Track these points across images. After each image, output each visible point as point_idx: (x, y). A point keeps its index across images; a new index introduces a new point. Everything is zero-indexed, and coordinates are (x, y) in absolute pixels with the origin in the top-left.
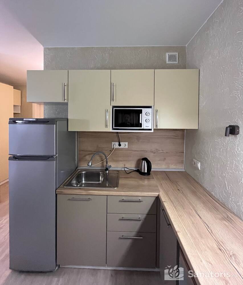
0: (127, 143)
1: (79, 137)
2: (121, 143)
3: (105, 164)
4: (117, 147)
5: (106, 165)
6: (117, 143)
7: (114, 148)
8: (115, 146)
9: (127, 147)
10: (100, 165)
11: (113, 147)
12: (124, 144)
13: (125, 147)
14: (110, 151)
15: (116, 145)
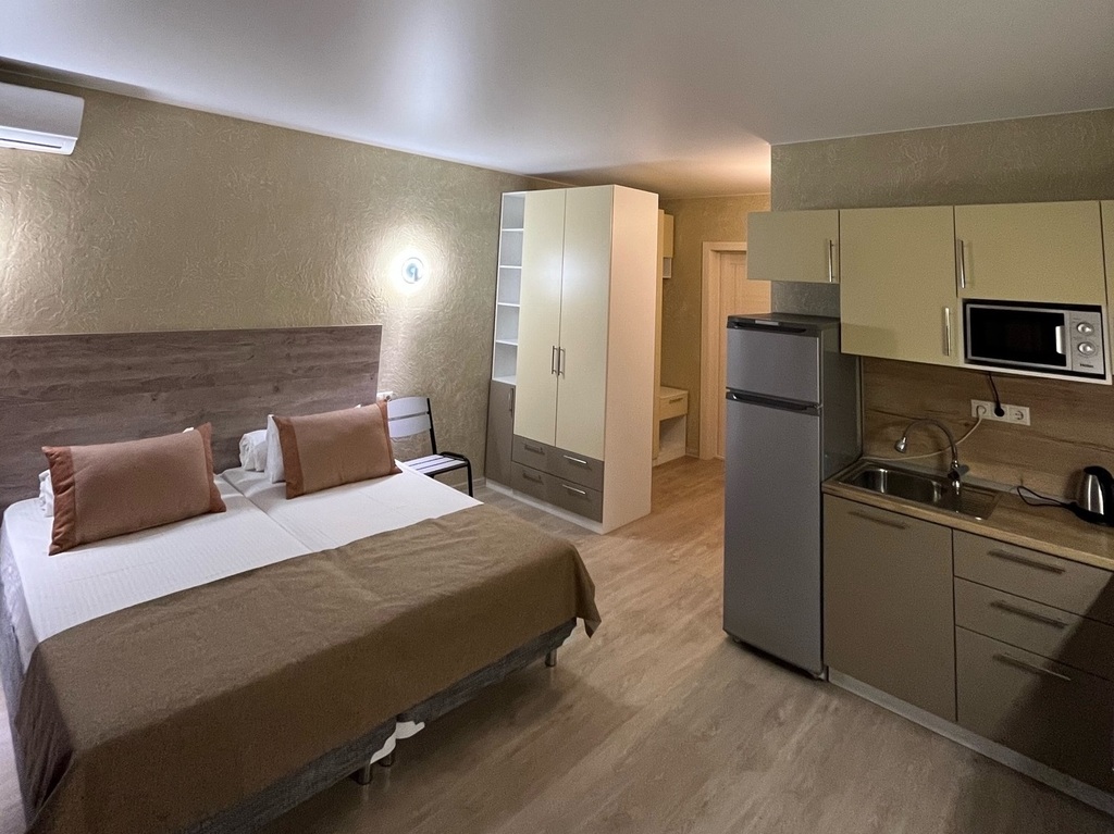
0: (1026, 411)
1: (865, 372)
2: (1006, 408)
3: (949, 461)
4: (990, 418)
5: (953, 463)
6: (990, 406)
7: (978, 419)
8: (981, 411)
9: (1027, 421)
10: (934, 463)
11: (974, 415)
12: (1014, 412)
13: (1018, 422)
14: (966, 425)
15: (986, 410)
